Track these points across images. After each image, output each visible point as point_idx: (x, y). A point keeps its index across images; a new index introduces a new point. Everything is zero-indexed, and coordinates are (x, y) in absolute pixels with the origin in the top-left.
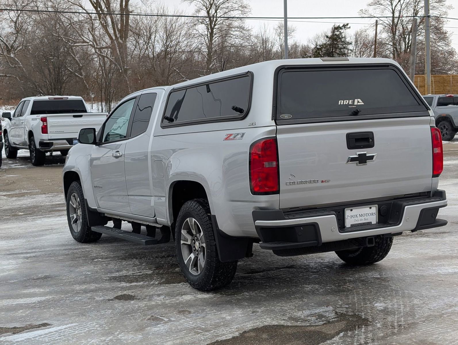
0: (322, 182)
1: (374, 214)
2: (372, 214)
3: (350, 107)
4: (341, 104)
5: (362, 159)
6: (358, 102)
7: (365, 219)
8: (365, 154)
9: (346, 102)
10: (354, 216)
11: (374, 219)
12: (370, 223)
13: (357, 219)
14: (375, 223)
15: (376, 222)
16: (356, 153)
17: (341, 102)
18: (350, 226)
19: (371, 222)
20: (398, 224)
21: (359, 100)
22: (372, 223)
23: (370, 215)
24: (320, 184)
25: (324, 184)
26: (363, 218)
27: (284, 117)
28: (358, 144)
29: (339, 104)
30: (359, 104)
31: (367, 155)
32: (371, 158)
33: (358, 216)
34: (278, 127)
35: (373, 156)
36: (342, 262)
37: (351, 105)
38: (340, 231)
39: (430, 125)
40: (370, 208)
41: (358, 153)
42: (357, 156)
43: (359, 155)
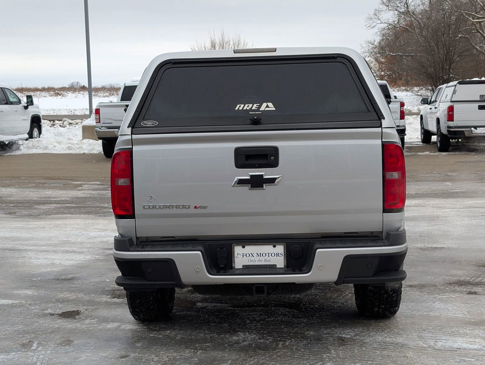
0: (196, 207)
1: (280, 255)
2: (278, 255)
3: (251, 113)
4: (239, 108)
5: (257, 183)
6: (267, 106)
7: (265, 260)
8: (262, 176)
9: (247, 107)
10: (248, 255)
11: (280, 262)
12: (273, 267)
13: (252, 258)
14: (283, 267)
15: (285, 266)
16: (247, 174)
17: (240, 107)
18: (242, 267)
19: (276, 265)
20: (307, 271)
21: (270, 104)
22: (277, 267)
23: (273, 255)
24: (192, 211)
25: (199, 211)
26: (262, 258)
27: (146, 124)
28: (250, 162)
29: (237, 109)
30: (267, 109)
31: (265, 177)
32: (272, 181)
33: (255, 255)
34: (134, 137)
35: (275, 179)
36: (357, 310)
37: (254, 111)
38: (212, 272)
39: (383, 140)
40: (274, 246)
41: (251, 174)
42: (249, 178)
43: (251, 176)
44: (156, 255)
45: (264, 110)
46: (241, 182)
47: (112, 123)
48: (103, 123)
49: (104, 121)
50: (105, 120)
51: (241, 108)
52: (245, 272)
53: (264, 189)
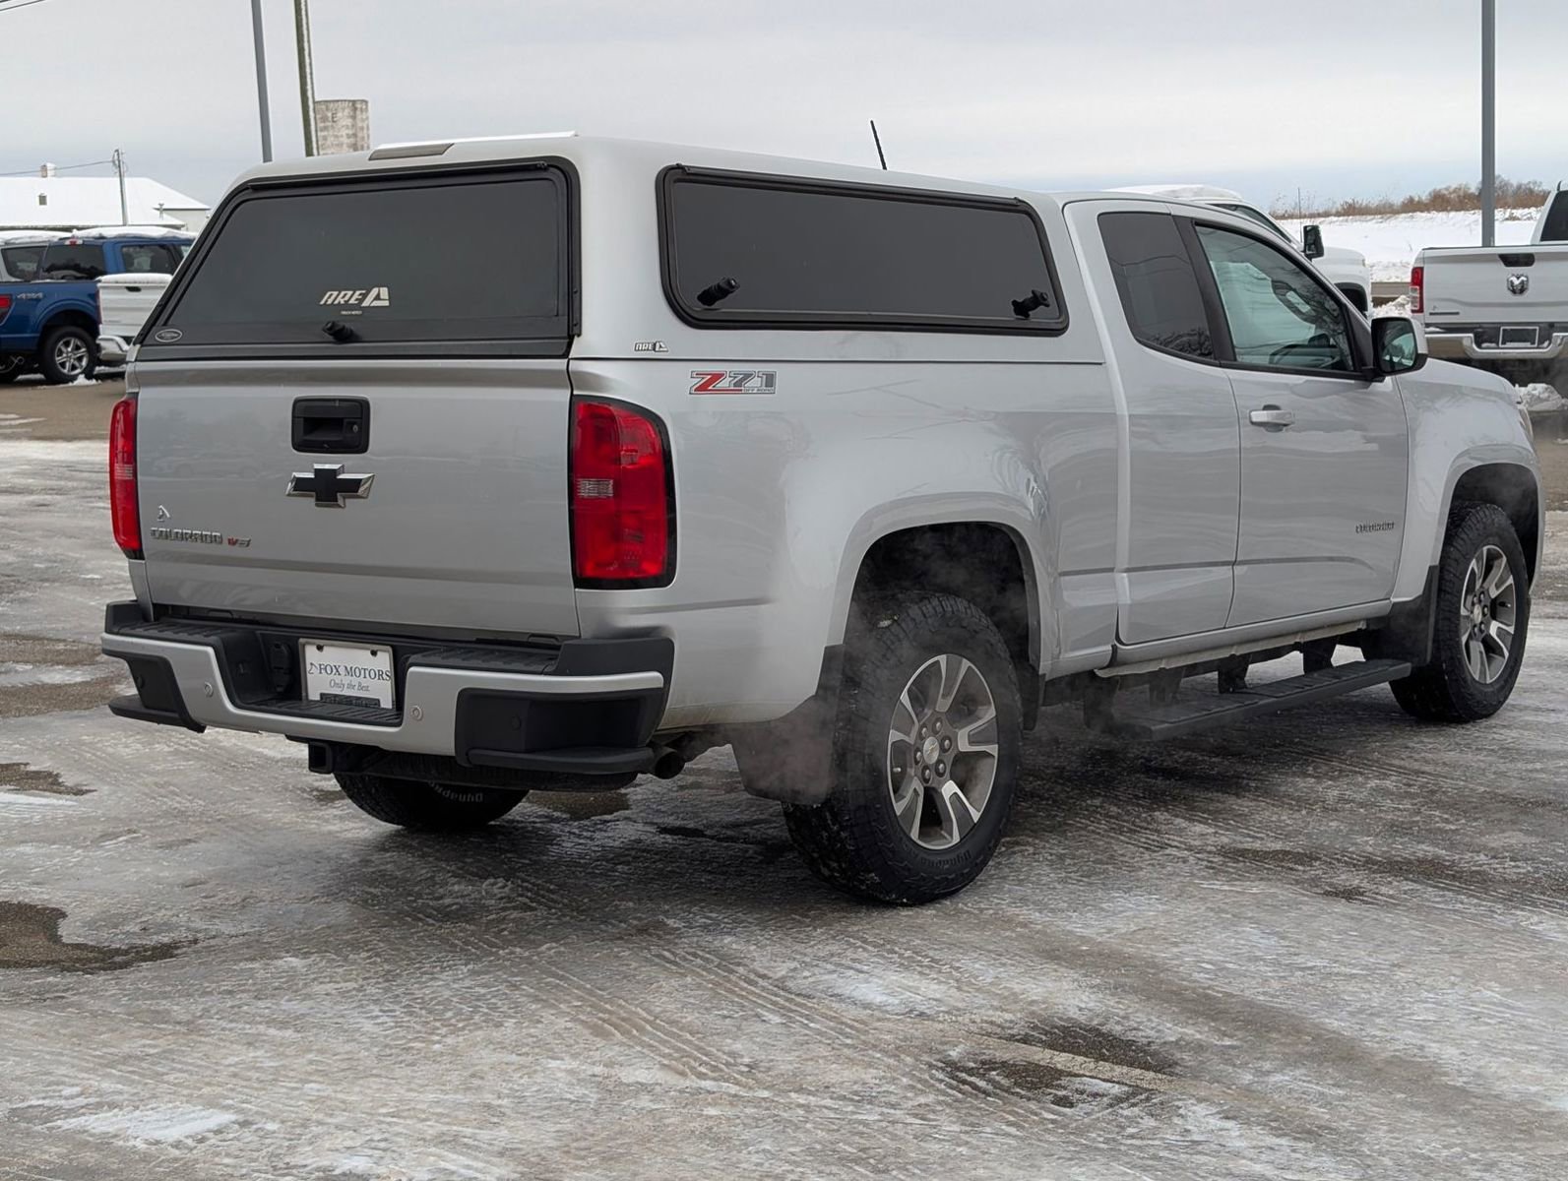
0: (232, 542)
1: (384, 676)
2: (380, 675)
3: (344, 313)
4: (327, 301)
5: (327, 490)
6: (378, 298)
7: (361, 688)
8: (334, 472)
10: (328, 668)
11: (386, 694)
12: (374, 705)
13: (337, 679)
14: (390, 705)
17: (331, 297)
18: (318, 698)
19: (378, 702)
20: (399, 721)
22: (382, 706)
23: (373, 676)
24: (225, 550)
25: (237, 552)
26: (355, 680)
27: (163, 338)
28: (314, 436)
29: (322, 302)
30: (376, 303)
31: (340, 477)
32: (353, 487)
33: (342, 670)
35: (361, 482)
37: (351, 307)
38: (237, 701)
39: (575, 393)
40: (374, 653)
41: (317, 466)
42: (312, 476)
43: (317, 471)
44: (143, 646)
45: (369, 307)
46: (301, 485)
47: (1457, 313)
48: (1431, 314)
49: (1435, 307)
50: (1436, 304)
51: (329, 302)
52: (324, 712)
53: (340, 507)
